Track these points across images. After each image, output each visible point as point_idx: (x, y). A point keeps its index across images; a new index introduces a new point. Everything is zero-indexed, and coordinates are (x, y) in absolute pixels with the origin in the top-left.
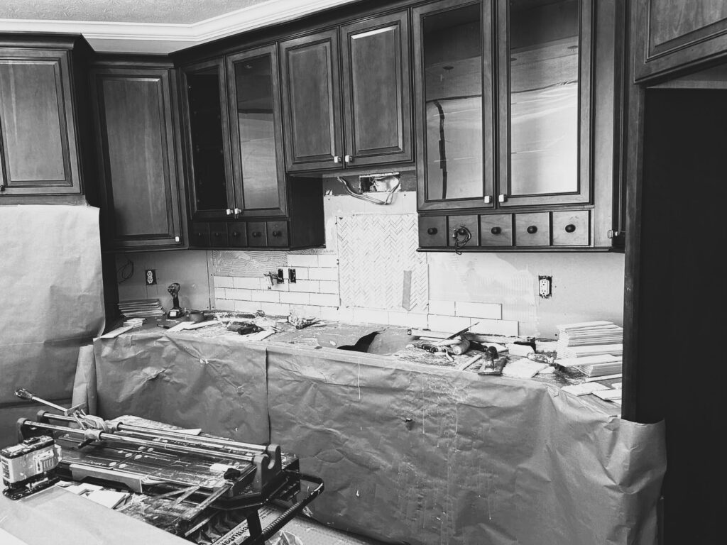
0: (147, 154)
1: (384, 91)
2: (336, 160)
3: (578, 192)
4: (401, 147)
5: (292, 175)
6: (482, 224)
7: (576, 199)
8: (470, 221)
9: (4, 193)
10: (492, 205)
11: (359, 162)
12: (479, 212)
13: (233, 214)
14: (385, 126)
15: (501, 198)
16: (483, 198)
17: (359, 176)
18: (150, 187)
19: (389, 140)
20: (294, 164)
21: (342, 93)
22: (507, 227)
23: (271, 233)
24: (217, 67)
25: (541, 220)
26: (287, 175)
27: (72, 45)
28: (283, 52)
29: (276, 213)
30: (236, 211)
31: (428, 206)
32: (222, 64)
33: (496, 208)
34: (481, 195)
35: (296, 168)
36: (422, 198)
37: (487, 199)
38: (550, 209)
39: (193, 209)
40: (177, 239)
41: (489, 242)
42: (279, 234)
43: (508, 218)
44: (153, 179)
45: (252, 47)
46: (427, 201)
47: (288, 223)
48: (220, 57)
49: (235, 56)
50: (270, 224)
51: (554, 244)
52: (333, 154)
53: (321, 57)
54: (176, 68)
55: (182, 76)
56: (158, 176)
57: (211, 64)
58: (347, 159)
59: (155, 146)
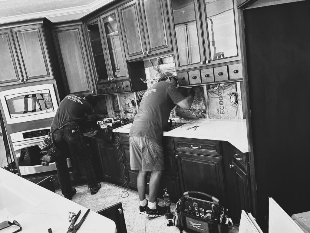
0: (77, 60)
1: (158, 23)
2: (143, 54)
3: (238, 56)
4: (167, 45)
5: (129, 62)
6: (202, 73)
7: (237, 58)
8: (197, 73)
9: (27, 82)
10: (204, 65)
11: (152, 53)
12: (200, 69)
13: (110, 80)
14: (160, 37)
15: (207, 62)
16: (200, 63)
17: (157, 58)
18: (80, 73)
19: (162, 43)
20: (129, 57)
21: (143, 25)
22: (212, 74)
23: (124, 86)
24: (97, 21)
25: (224, 69)
26: (127, 62)
27: (42, 22)
28: (119, 11)
29: (125, 78)
30: (111, 79)
31: (180, 68)
32: (99, 20)
33: (206, 66)
34: (200, 62)
35: (130, 59)
36: (177, 65)
37: (202, 63)
38: (227, 65)
39: (97, 80)
40: (92, 92)
41: (205, 81)
42: (127, 86)
43: (211, 70)
44: (80, 70)
45: (108, 11)
46: (180, 66)
47: (130, 81)
48: (98, 17)
49: (103, 16)
50: (124, 82)
51: (230, 79)
52: (142, 51)
53: (133, 11)
54: (83, 24)
55: (86, 26)
56: (82, 68)
57: (95, 20)
58: (147, 53)
59: (80, 57)
